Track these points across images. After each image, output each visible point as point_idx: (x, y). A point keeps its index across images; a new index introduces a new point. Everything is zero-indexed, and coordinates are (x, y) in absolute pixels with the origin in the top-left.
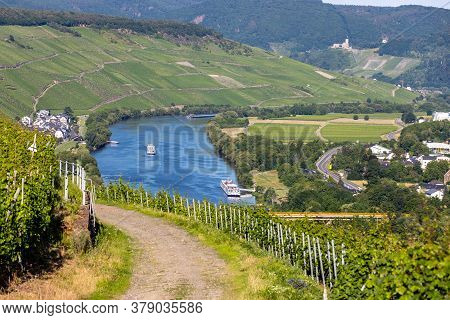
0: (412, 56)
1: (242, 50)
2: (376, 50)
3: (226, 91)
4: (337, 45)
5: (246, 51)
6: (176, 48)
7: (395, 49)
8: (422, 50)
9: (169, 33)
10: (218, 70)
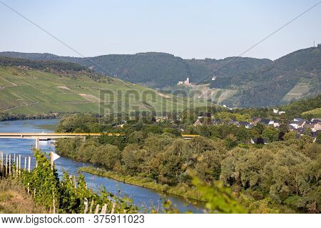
0: (231, 88)
1: (106, 80)
2: (208, 84)
3: (90, 104)
4: (182, 83)
5: (109, 80)
6: (59, 78)
7: (221, 84)
8: (239, 84)
9: (55, 68)
10: (87, 91)
